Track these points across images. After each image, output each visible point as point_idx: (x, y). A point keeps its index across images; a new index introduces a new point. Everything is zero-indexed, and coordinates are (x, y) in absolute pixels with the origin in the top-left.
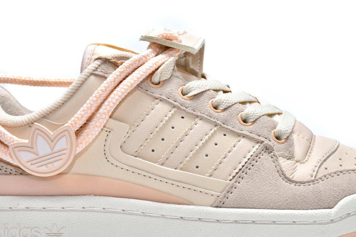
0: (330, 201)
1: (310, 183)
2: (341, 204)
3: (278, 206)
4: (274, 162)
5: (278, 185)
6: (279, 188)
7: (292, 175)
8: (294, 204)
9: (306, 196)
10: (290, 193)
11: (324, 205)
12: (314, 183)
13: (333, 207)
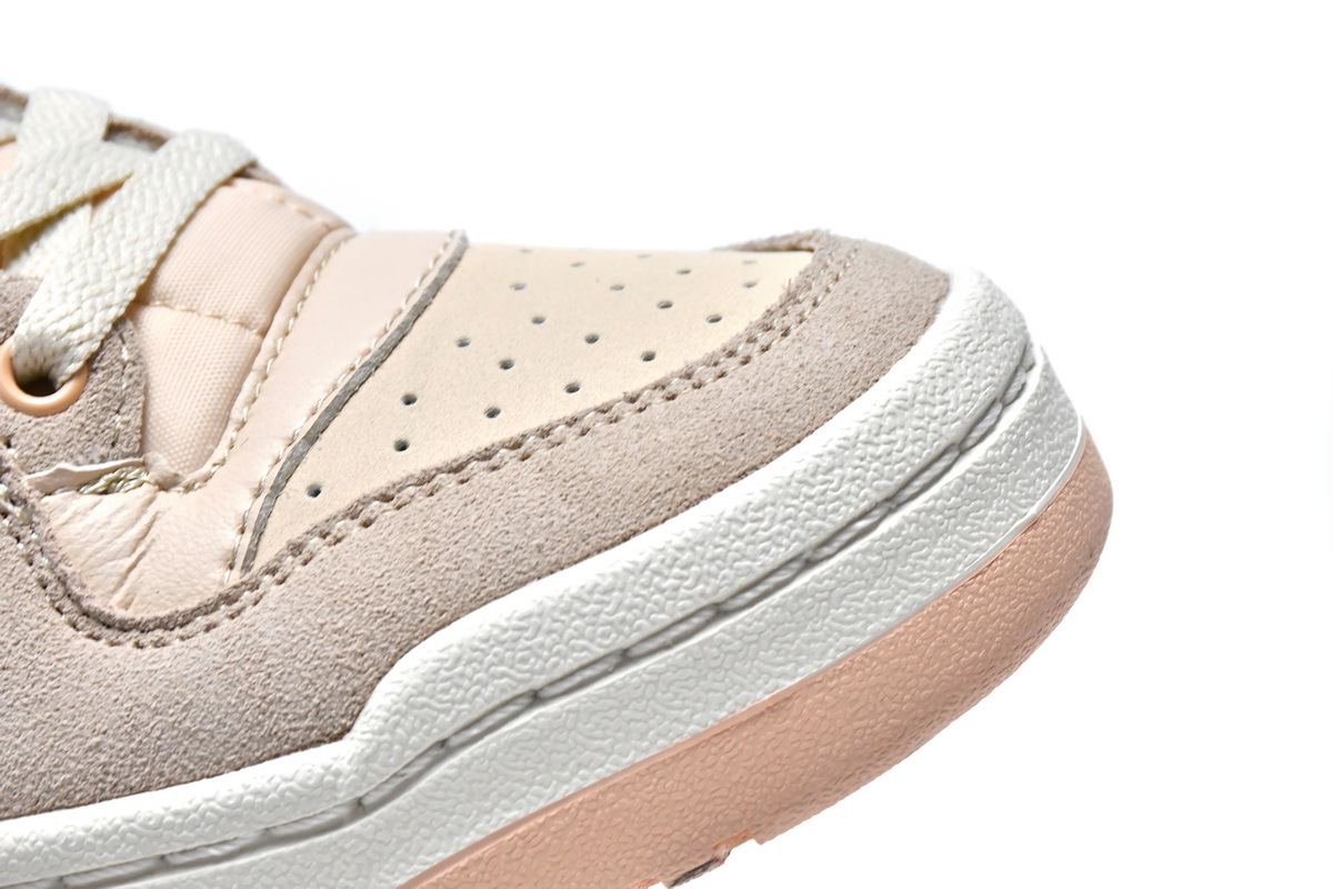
0: (324, 701)
1: (213, 618)
2: (379, 707)
3: (63, 791)
4: (18, 539)
5: (42, 672)
6: (52, 688)
7: (121, 584)
8: (139, 761)
9: (191, 702)
10: (110, 701)
11: (295, 730)
12: (237, 606)
13: (348, 730)
